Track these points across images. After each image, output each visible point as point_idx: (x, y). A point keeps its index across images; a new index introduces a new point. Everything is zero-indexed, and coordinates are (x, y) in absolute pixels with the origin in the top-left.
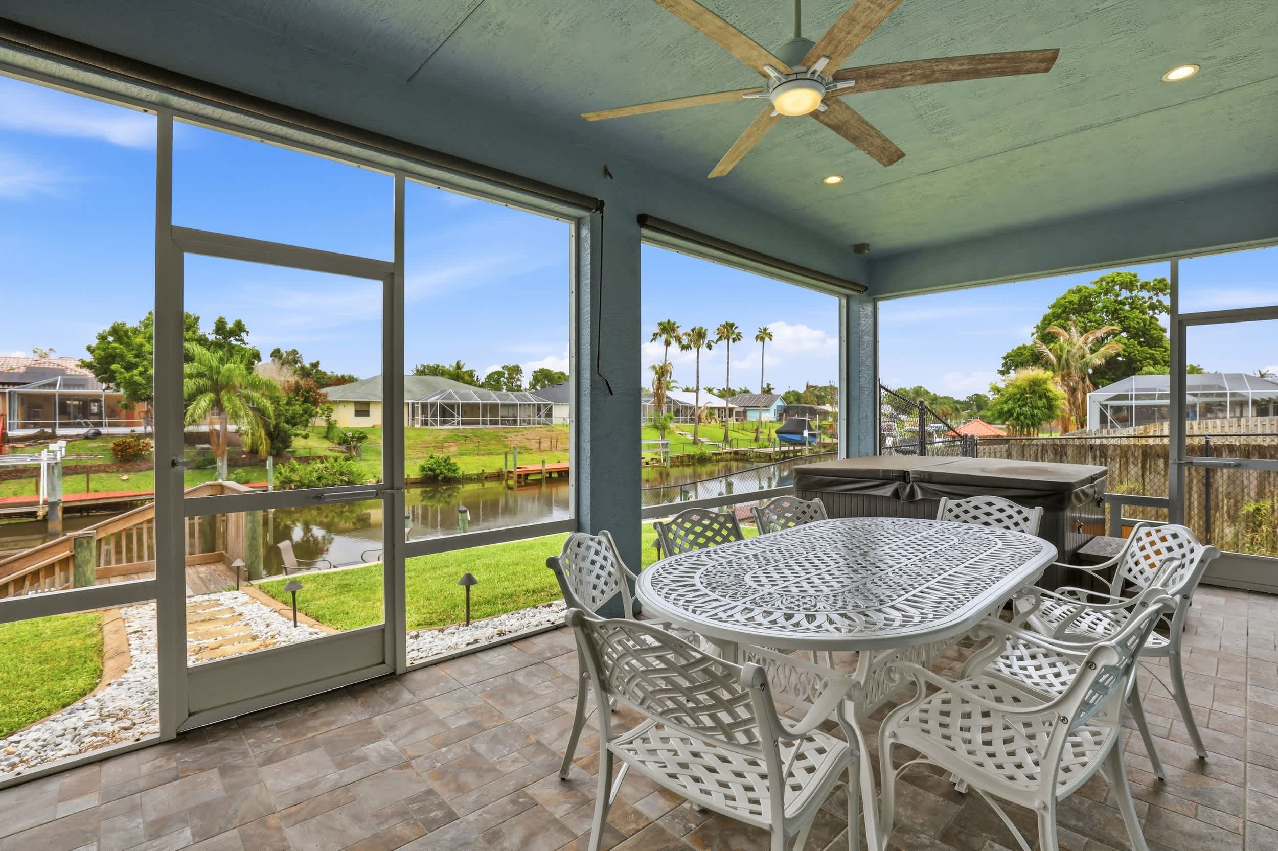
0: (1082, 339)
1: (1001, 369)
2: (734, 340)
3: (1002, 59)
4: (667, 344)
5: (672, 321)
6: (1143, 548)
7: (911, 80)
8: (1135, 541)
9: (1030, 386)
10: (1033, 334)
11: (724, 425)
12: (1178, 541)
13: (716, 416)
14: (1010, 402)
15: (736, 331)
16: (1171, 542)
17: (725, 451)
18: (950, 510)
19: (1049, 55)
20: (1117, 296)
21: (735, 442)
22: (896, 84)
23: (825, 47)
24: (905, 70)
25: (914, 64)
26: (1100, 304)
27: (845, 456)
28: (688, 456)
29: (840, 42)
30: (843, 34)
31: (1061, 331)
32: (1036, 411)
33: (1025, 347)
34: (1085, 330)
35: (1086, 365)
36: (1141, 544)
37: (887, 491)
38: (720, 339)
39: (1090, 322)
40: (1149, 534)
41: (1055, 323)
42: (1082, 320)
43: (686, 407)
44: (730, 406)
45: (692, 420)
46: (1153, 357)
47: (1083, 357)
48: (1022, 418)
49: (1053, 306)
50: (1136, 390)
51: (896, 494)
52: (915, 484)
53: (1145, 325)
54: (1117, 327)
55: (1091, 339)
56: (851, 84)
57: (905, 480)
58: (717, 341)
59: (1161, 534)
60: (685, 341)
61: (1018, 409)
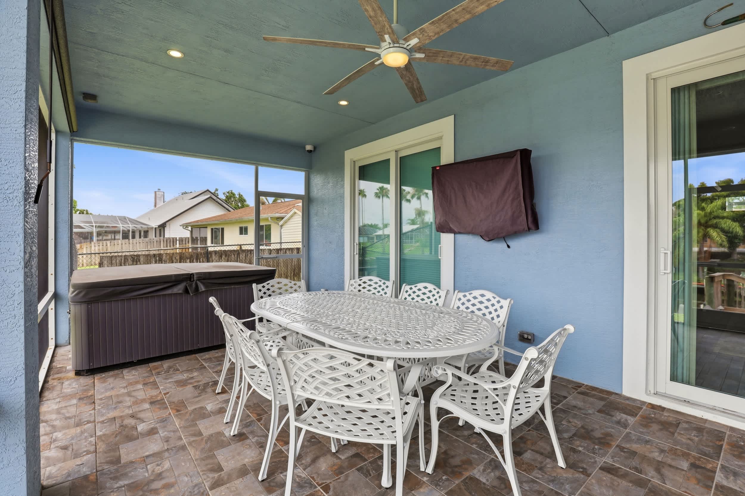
18: (260, 291)
37: (178, 290)
52: (198, 282)
57: (191, 280)
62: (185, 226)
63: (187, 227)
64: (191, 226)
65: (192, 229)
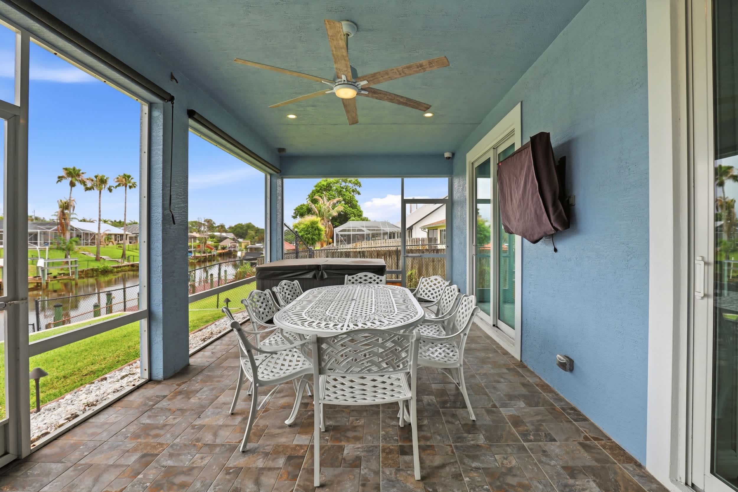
0: (328, 203)
1: (293, 215)
2: (130, 187)
3: (415, 103)
4: (72, 185)
5: (77, 168)
6: (425, 286)
7: (386, 99)
8: (421, 284)
9: (311, 224)
10: (307, 199)
11: (119, 246)
12: (438, 281)
13: (113, 240)
14: (303, 232)
15: (132, 181)
16: (435, 282)
17: (123, 265)
18: (350, 280)
19: (428, 106)
20: (341, 184)
21: (131, 258)
22: (380, 99)
23: (369, 78)
24: (386, 95)
25: (390, 94)
26: (334, 187)
27: (269, 261)
28: (92, 270)
29: (377, 78)
30: (380, 76)
31: (320, 198)
32: (314, 237)
33: (304, 205)
34: (329, 199)
35: (330, 215)
36: (424, 284)
37: (310, 276)
38: (119, 185)
39: (331, 195)
40: (426, 280)
41: (317, 194)
42: (328, 194)
43: (87, 234)
44: (127, 233)
45: (93, 243)
46: (354, 213)
47: (329, 211)
48: (307, 240)
49: (316, 186)
50: (352, 227)
51: (315, 277)
52: (323, 271)
53: (351, 198)
54: (341, 199)
55: (331, 203)
56: (366, 93)
57: (318, 270)
58: (116, 187)
59: (431, 280)
60: (89, 185)
61: (306, 236)
62: (423, 228)
63: (424, 229)
64: (428, 228)
65: (428, 230)
